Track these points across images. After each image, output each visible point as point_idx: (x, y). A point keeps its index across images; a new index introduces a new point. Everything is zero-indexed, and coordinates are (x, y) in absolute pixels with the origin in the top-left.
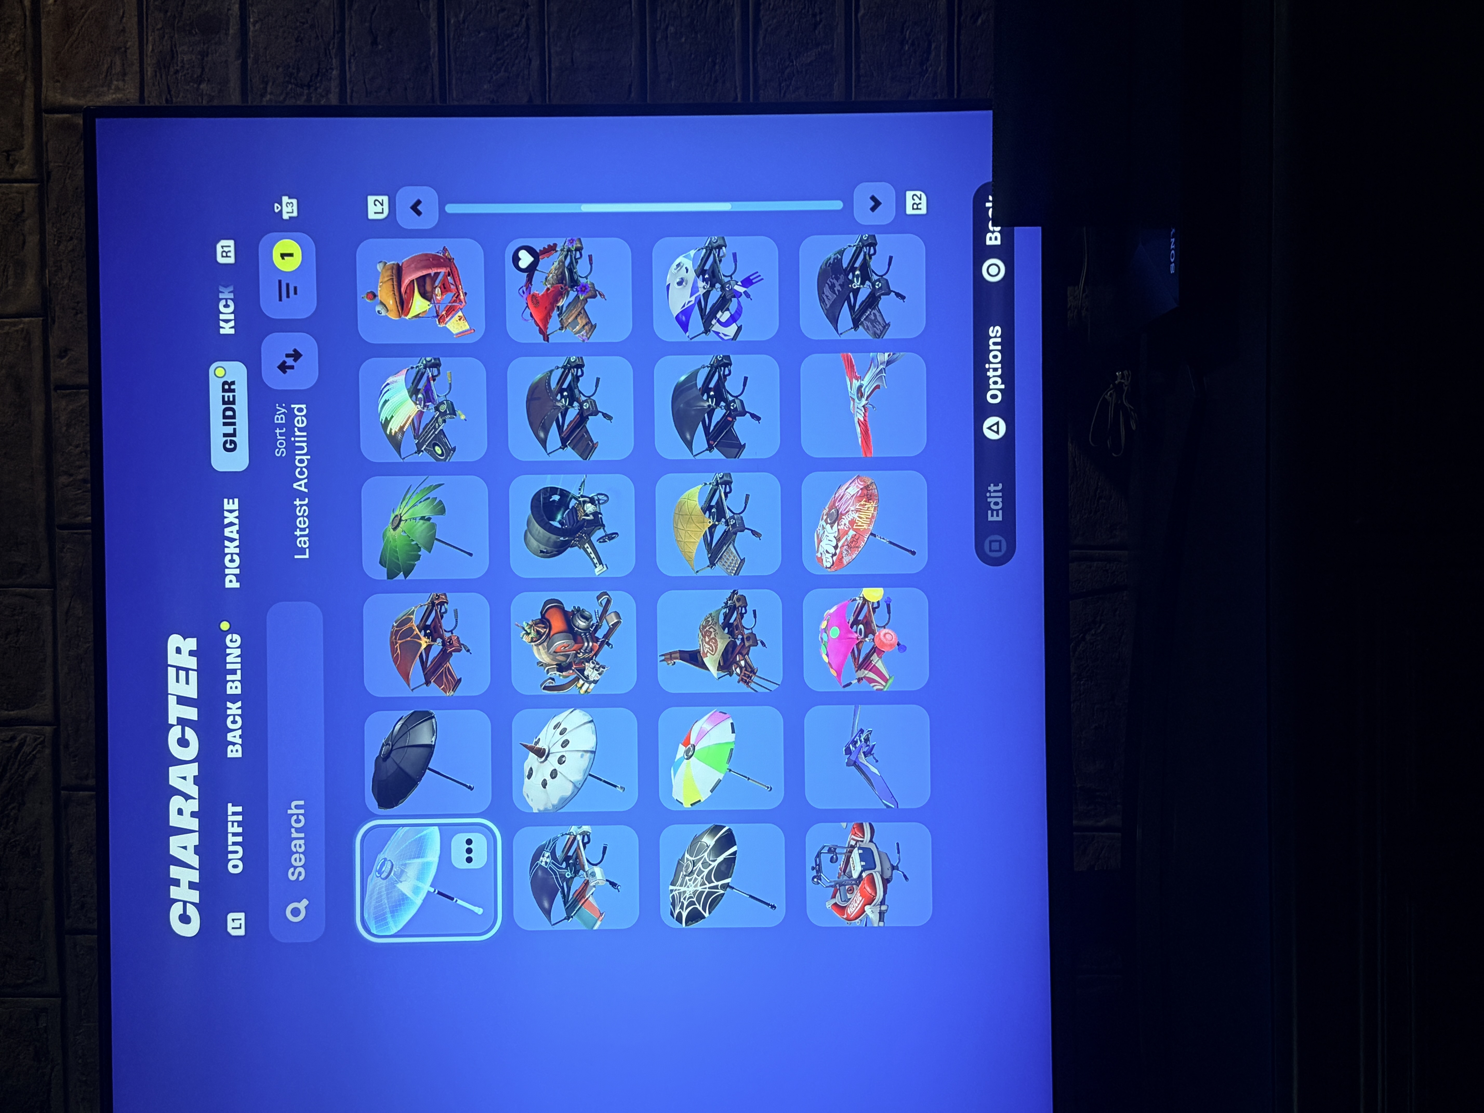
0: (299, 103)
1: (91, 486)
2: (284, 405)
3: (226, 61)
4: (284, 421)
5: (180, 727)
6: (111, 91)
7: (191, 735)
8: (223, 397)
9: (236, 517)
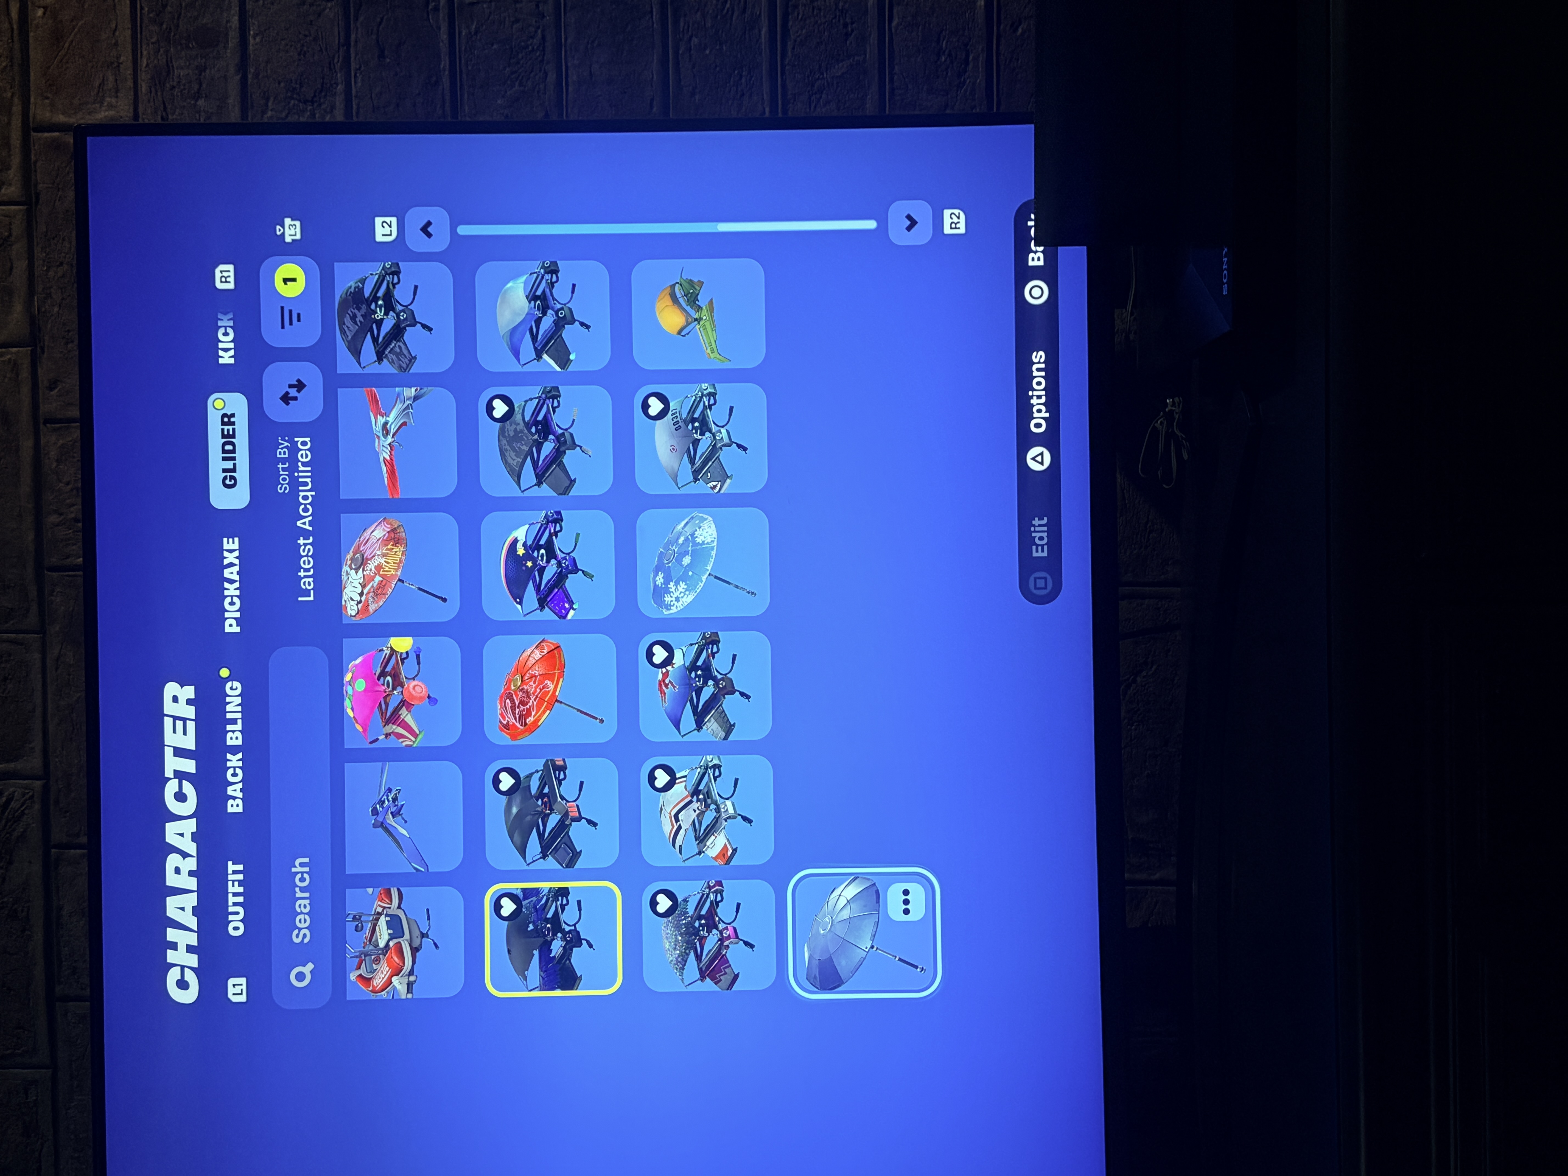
0: (302, 119)
1: (83, 525)
2: (287, 438)
3: (225, 77)
4: (287, 456)
5: (177, 780)
6: (104, 108)
7: (188, 789)
8: (223, 430)
9: (236, 558)
